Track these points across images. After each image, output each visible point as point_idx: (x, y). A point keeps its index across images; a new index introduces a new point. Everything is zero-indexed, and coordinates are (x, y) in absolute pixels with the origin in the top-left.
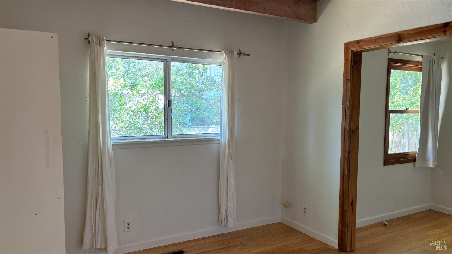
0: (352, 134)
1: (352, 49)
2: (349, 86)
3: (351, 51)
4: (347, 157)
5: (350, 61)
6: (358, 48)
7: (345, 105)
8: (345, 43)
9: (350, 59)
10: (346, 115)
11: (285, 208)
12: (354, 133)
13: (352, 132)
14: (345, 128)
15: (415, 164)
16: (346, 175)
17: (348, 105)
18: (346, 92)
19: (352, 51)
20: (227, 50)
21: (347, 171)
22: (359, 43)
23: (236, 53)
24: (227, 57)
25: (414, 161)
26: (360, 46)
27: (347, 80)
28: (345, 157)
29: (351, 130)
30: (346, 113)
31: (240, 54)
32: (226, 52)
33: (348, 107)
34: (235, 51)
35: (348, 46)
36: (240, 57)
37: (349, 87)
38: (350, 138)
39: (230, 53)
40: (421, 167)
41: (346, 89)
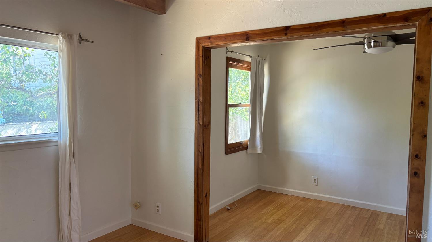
0: (205, 128)
1: (203, 45)
2: (202, 81)
3: (202, 46)
4: (201, 151)
5: (202, 56)
6: (209, 44)
7: (198, 100)
8: (196, 38)
9: (202, 54)
10: (199, 110)
11: (136, 209)
12: (206, 127)
13: (205, 126)
14: (199, 123)
15: (247, 151)
16: (200, 169)
17: (200, 100)
18: (198, 87)
19: (204, 47)
20: (65, 34)
21: (201, 165)
22: (211, 39)
23: (76, 38)
24: (65, 42)
25: (246, 148)
26: (211, 42)
27: (199, 76)
28: (199, 151)
29: (204, 124)
30: (199, 108)
31: (81, 39)
32: (63, 36)
33: (200, 102)
34: (75, 36)
35: (200, 41)
36: (80, 43)
37: (202, 83)
38: (203, 132)
39: (69, 37)
40: (252, 154)
41: (198, 84)
